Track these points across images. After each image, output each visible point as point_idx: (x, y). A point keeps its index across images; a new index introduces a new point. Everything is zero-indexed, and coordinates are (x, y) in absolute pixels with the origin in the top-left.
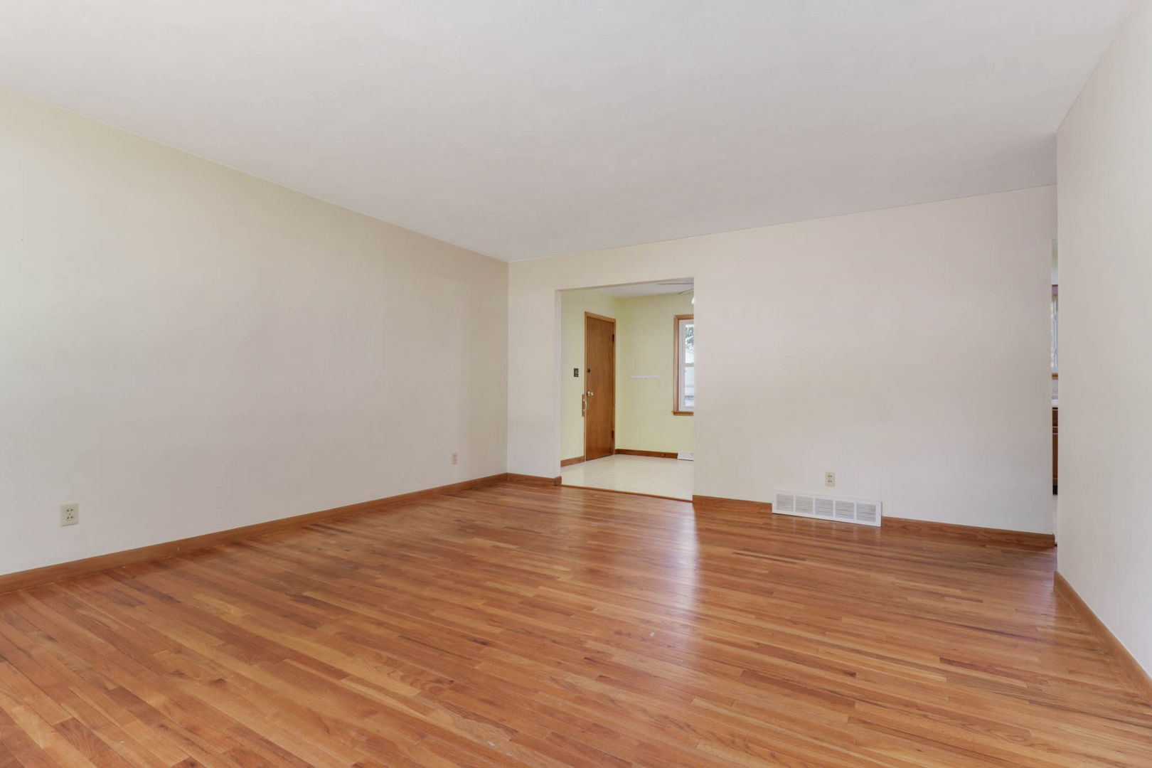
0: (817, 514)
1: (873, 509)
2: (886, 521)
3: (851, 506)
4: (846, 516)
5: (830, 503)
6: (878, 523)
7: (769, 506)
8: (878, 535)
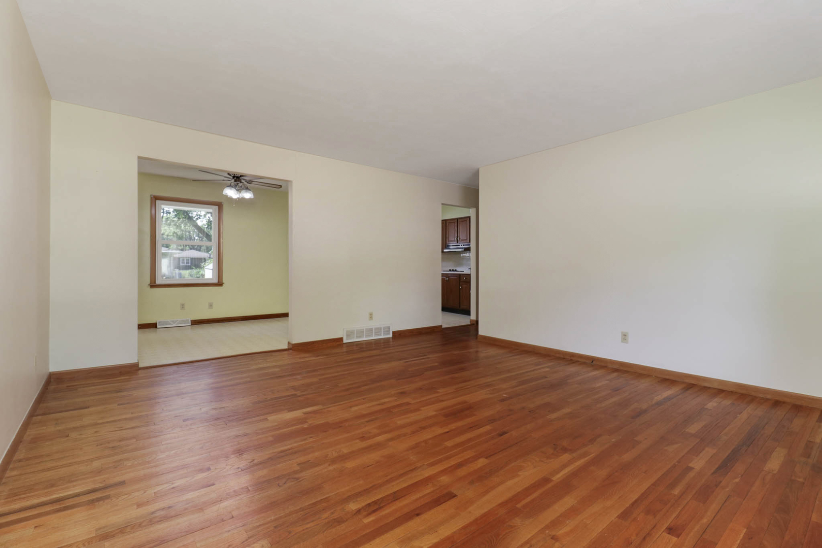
0: (366, 337)
1: (389, 328)
2: (394, 333)
3: (381, 328)
4: (378, 335)
5: (371, 330)
6: (391, 336)
7: (341, 339)
8: (391, 340)
